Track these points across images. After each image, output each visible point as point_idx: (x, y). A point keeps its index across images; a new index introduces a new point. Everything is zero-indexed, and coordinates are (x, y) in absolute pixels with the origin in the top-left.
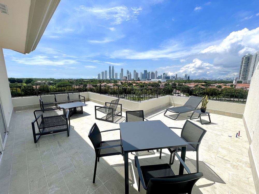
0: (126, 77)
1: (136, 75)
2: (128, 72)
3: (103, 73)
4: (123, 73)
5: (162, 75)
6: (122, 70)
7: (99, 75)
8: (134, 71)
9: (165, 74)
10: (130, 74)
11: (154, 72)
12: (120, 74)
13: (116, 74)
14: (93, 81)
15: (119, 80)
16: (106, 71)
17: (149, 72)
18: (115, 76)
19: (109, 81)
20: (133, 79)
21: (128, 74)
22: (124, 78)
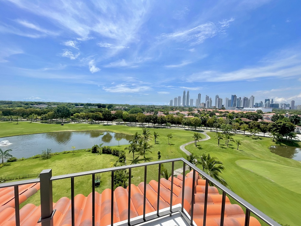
0: (205, 105)
1: (219, 101)
2: (207, 98)
3: (175, 99)
4: (200, 99)
5: (264, 102)
6: (199, 95)
7: (171, 102)
8: (216, 96)
9: (269, 100)
10: (211, 100)
11: (249, 98)
12: (197, 100)
13: (192, 100)
14: (164, 108)
15: (195, 108)
16: (179, 97)
17: (240, 98)
18: (190, 103)
19: (183, 109)
20: (215, 107)
21: (207, 100)
22: (201, 105)
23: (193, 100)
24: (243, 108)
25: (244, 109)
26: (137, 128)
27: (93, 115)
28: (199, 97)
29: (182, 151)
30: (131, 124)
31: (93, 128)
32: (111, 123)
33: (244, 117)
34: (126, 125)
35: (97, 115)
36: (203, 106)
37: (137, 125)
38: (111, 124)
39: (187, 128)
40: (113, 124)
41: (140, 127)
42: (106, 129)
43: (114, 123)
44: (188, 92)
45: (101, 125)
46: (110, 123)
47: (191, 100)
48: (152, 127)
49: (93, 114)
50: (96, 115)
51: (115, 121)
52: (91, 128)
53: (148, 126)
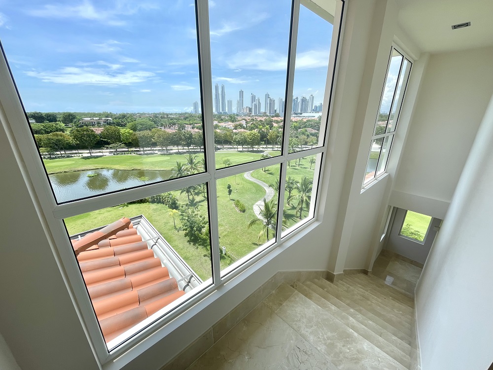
0: (250, 110)
1: (270, 104)
2: (253, 98)
4: (243, 100)
6: (241, 93)
8: (266, 95)
10: (259, 101)
11: (308, 98)
12: (238, 102)
13: (230, 103)
14: (187, 118)
15: (237, 115)
17: (297, 98)
18: (227, 108)
20: (265, 113)
21: (254, 103)
22: (245, 111)
23: (231, 101)
24: (301, 114)
25: (303, 115)
26: (159, 156)
27: (49, 139)
28: (241, 97)
29: (250, 181)
30: (144, 151)
31: (61, 166)
32: (100, 152)
33: (308, 128)
34: (133, 154)
35: (60, 137)
36: (248, 111)
37: (156, 152)
38: (101, 154)
39: (241, 150)
40: (104, 154)
41: (165, 155)
42: (96, 165)
43: (106, 152)
44: (223, 88)
45: (78, 159)
46: (96, 153)
47: (228, 101)
48: (185, 153)
49: (49, 137)
50: (55, 138)
51: (107, 148)
52: (56, 167)
53: (177, 151)
